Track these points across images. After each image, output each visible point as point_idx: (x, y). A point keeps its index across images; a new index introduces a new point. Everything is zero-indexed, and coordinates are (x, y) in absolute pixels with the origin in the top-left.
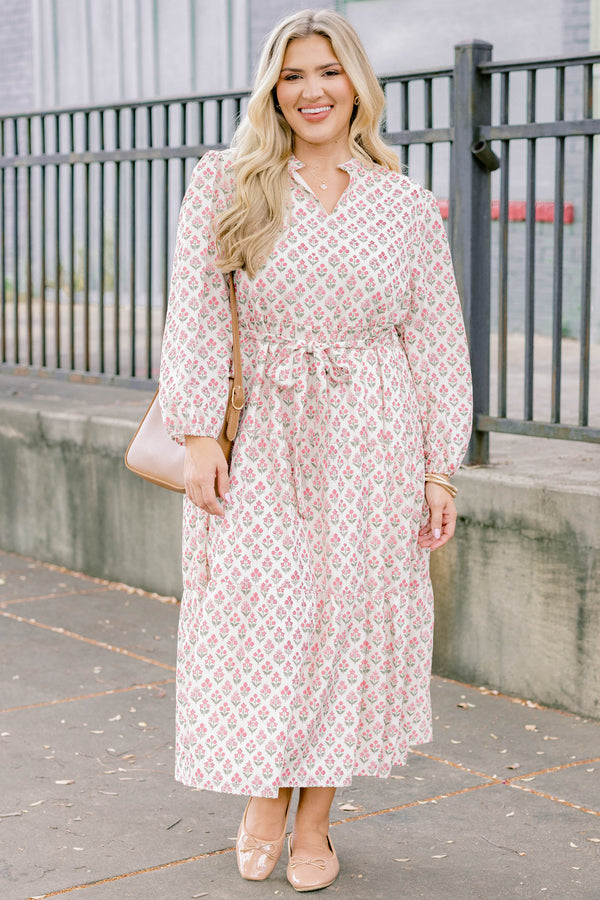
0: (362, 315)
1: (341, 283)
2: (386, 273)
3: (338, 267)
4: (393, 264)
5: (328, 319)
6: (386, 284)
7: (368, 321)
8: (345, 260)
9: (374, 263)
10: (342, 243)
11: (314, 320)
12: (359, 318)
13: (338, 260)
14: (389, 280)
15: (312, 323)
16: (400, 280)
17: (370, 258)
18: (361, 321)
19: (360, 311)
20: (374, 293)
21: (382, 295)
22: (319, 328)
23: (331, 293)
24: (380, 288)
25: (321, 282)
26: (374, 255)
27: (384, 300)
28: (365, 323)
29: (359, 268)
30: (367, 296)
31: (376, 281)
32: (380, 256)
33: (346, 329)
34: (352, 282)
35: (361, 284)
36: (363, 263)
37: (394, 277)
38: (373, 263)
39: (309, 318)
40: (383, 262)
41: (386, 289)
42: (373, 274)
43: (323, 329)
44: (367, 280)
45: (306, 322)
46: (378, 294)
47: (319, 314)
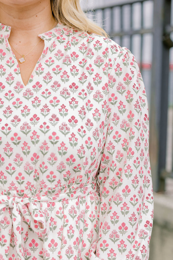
0: (59, 176)
1: (35, 149)
2: (77, 136)
3: (30, 134)
4: (84, 126)
5: (29, 183)
6: (78, 147)
7: (65, 180)
8: (35, 128)
9: (64, 128)
10: (34, 111)
11: (17, 185)
12: (57, 179)
13: (29, 128)
14: (81, 142)
15: (16, 188)
16: (93, 140)
17: (59, 123)
18: (59, 182)
19: (56, 173)
20: (68, 156)
21: (76, 157)
22: (23, 191)
23: (27, 159)
24: (72, 151)
25: (17, 150)
26: (64, 120)
27: (78, 161)
28: (63, 183)
29: (50, 133)
30: (61, 159)
31: (68, 145)
32: (70, 121)
33: (47, 190)
34: (44, 147)
35: (53, 149)
36: (52, 129)
37: (86, 138)
38: (62, 128)
39: (13, 184)
40: (73, 126)
41: (79, 151)
42: (64, 139)
43: (26, 192)
44: (58, 145)
45: (10, 188)
46: (72, 156)
47: (20, 178)
